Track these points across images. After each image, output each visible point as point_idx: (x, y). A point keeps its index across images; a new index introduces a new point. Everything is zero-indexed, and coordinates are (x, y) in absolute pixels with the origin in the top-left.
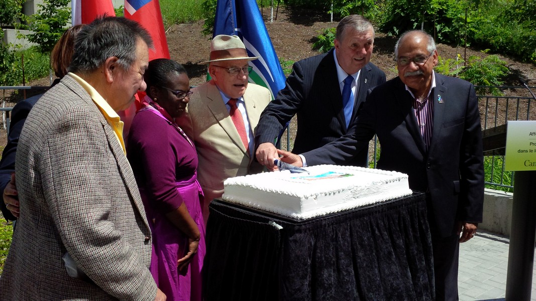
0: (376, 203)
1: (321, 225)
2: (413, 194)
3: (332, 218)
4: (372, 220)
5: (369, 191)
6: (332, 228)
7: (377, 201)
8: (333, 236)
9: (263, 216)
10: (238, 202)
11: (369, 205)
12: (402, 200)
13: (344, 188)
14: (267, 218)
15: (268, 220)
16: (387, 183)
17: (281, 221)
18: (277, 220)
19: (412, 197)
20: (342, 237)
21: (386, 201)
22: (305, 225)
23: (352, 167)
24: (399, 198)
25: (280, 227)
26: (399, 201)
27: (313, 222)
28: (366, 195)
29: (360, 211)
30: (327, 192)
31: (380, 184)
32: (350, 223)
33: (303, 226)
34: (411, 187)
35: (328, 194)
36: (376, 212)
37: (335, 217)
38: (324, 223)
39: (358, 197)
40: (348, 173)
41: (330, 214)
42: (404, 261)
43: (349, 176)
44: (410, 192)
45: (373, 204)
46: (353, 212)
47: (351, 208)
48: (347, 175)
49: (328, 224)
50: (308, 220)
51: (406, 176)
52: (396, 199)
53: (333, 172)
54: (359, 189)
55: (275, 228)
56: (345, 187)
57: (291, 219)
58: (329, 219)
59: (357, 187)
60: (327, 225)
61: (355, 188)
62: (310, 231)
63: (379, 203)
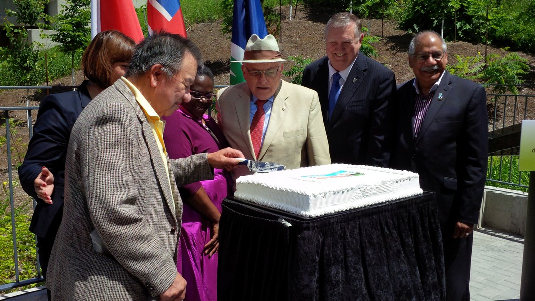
0: (386, 202)
1: (329, 223)
2: (424, 193)
3: (341, 216)
4: (381, 218)
5: (379, 190)
6: (341, 227)
7: (387, 200)
8: (341, 234)
9: (273, 214)
10: (249, 199)
11: (379, 204)
12: (412, 199)
13: (352, 186)
14: (277, 215)
15: (277, 218)
16: (397, 182)
17: (290, 219)
18: (287, 218)
19: (422, 196)
20: (350, 235)
21: (396, 200)
22: (313, 222)
23: (363, 166)
24: (409, 197)
25: (289, 225)
26: (409, 200)
27: (322, 220)
28: (375, 194)
29: (369, 209)
30: (335, 190)
31: (390, 183)
32: (359, 221)
33: (312, 224)
34: (422, 186)
35: (337, 192)
36: (385, 211)
37: (344, 215)
38: (332, 221)
39: (367, 196)
40: (358, 172)
41: (339, 212)
42: (413, 260)
43: (360, 175)
44: (421, 191)
45: (382, 203)
46: (362, 211)
47: (360, 207)
48: (358, 174)
49: (337, 222)
50: (317, 218)
51: (417, 175)
52: (406, 198)
53: (344, 171)
54: (368, 188)
55: (284, 225)
56: (354, 186)
57: (300, 217)
58: (337, 217)
59: (366, 185)
60: (335, 223)
61: (364, 187)
62: (318, 228)
63: (388, 201)
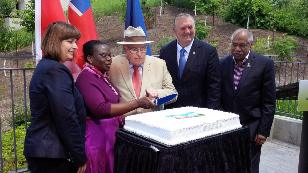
2: (243, 127)
3: (191, 144)
4: (216, 145)
5: (214, 126)
6: (191, 151)
8: (190, 156)
9: (147, 142)
10: (133, 131)
12: (235, 132)
14: (150, 143)
16: (226, 121)
18: (156, 145)
19: (241, 130)
21: (225, 132)
25: (157, 150)
27: (178, 147)
28: (212, 129)
29: (208, 139)
30: (187, 128)
31: (221, 122)
32: (202, 147)
33: (172, 150)
36: (219, 140)
38: (185, 148)
39: (207, 130)
41: (189, 141)
43: (203, 117)
44: (240, 126)
45: (217, 135)
46: (204, 140)
47: (202, 138)
48: (201, 115)
49: (188, 148)
50: (175, 146)
52: (231, 131)
53: (193, 113)
55: (154, 150)
56: (199, 124)
57: (164, 145)
58: (188, 145)
61: (206, 125)
62: (176, 153)
63: (220, 133)
